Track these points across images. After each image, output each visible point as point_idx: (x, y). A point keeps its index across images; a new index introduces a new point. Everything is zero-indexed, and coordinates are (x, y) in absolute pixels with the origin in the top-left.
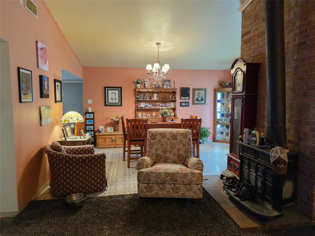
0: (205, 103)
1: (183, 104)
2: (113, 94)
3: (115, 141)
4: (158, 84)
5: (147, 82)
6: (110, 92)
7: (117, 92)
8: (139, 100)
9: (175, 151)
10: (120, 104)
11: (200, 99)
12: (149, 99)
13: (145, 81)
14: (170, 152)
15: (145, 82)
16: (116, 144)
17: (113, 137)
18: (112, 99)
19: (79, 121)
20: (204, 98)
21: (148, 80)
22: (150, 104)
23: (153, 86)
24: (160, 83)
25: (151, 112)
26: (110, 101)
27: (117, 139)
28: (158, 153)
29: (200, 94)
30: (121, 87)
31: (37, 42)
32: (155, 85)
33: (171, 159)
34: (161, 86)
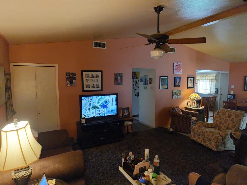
9: (226, 124)
14: (223, 124)
19: (196, 98)
28: (217, 123)
31: (173, 63)
33: (222, 129)
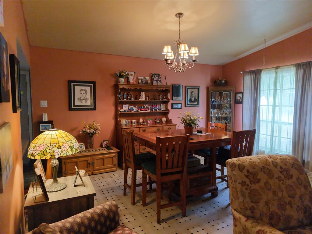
0: (198, 104)
1: (175, 106)
2: (83, 92)
3: (93, 165)
4: (146, 79)
5: (131, 75)
6: (77, 89)
7: (88, 89)
8: (121, 100)
9: (297, 201)
10: (93, 107)
11: (193, 99)
12: (134, 99)
14: (290, 204)
15: (129, 75)
16: (94, 169)
17: (89, 159)
18: (80, 99)
20: (197, 98)
21: (133, 73)
22: (135, 107)
23: (140, 81)
24: (148, 78)
25: (137, 118)
26: (77, 103)
27: (96, 162)
28: (272, 209)
29: (193, 93)
30: (95, 82)
32: (142, 80)
34: (149, 81)
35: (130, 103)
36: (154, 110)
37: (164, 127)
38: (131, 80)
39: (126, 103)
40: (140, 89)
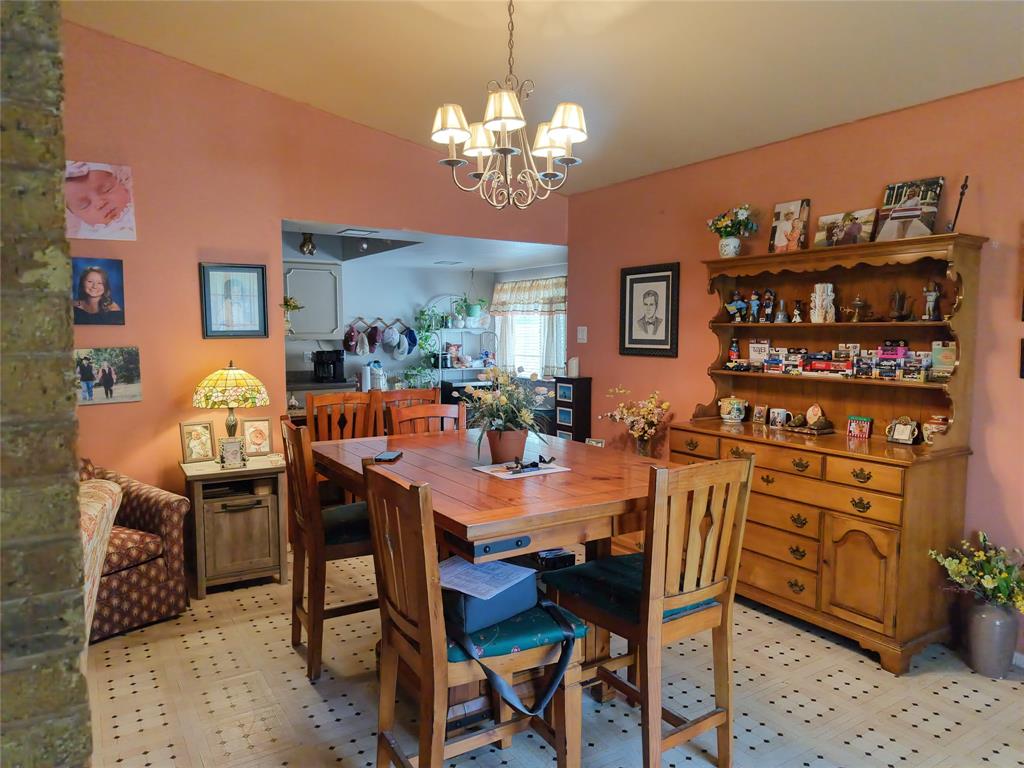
4: (854, 219)
5: (786, 215)
10: (670, 347)
13: (777, 216)
15: (777, 218)
18: (644, 323)
21: (795, 207)
22: (790, 350)
23: (821, 236)
24: (864, 214)
25: (794, 401)
32: (831, 228)
34: (865, 228)
35: (774, 336)
36: (876, 372)
37: (829, 459)
38: (783, 236)
39: (758, 334)
40: (784, 270)
